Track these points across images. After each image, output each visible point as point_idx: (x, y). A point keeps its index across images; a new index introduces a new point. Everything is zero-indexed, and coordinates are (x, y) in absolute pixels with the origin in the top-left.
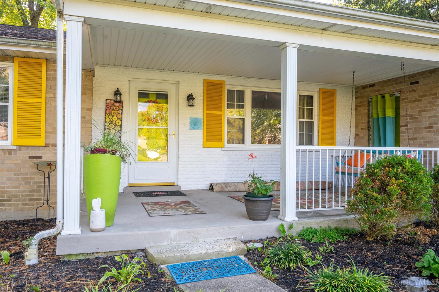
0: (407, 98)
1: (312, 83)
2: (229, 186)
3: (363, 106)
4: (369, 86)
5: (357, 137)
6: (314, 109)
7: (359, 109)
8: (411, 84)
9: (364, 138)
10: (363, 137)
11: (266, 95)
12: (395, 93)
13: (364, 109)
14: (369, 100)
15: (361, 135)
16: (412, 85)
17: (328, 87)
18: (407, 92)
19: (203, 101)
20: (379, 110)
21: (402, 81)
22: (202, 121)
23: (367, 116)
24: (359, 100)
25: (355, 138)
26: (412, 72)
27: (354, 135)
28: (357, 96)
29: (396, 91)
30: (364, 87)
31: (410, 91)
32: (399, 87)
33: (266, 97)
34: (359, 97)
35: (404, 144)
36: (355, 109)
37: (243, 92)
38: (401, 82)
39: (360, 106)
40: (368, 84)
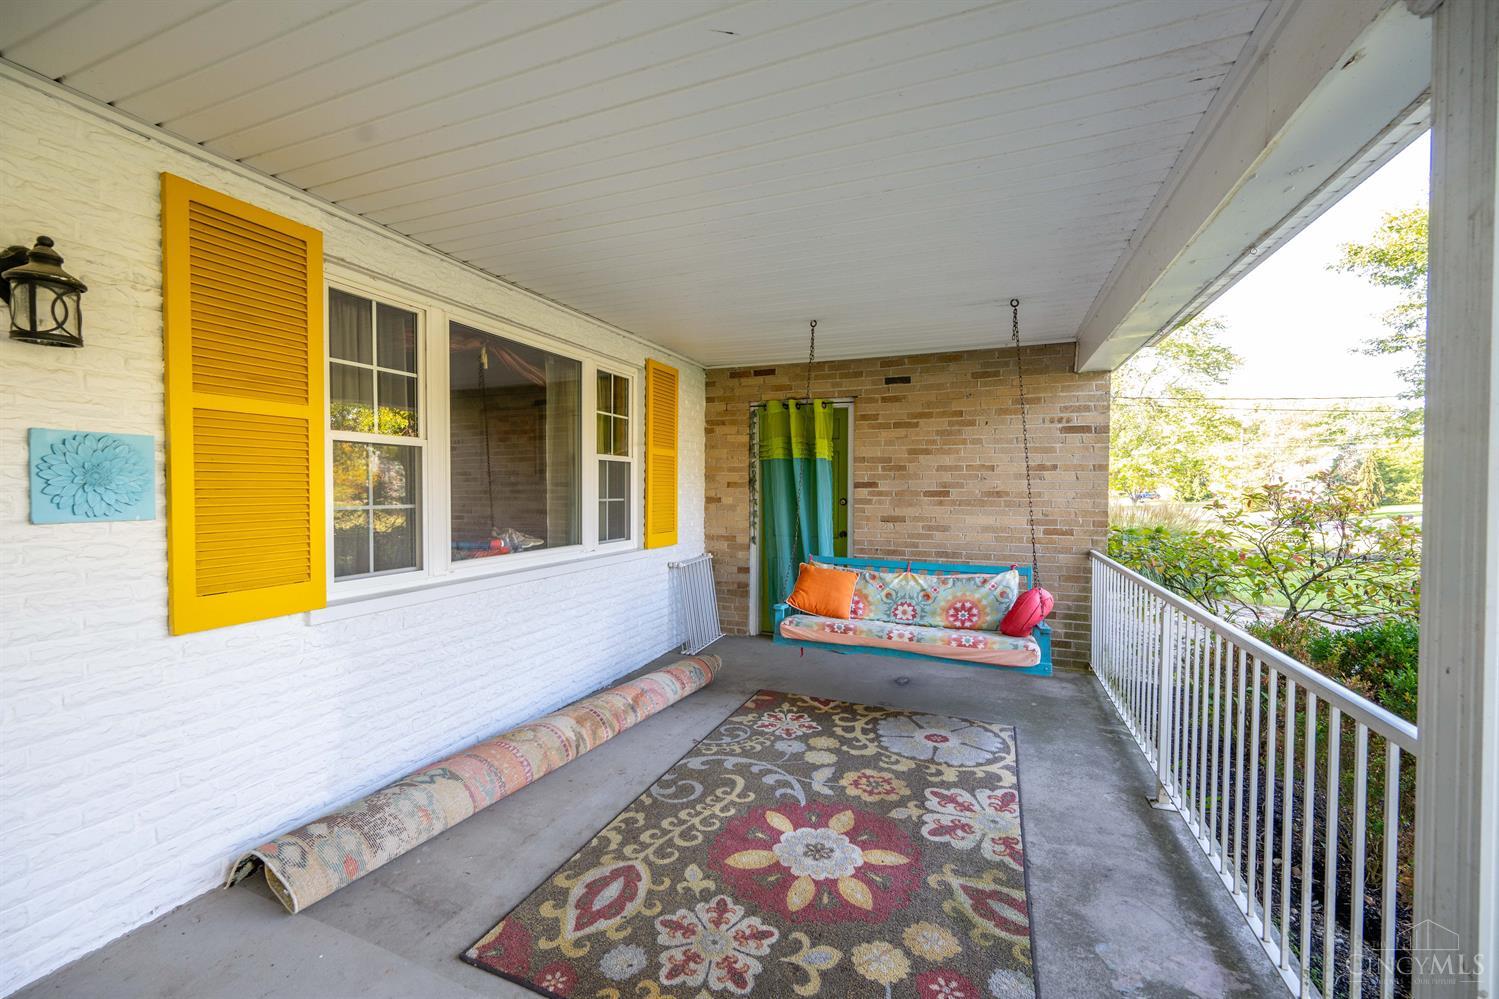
0: (875, 417)
1: (632, 337)
2: (386, 828)
3: (733, 423)
4: (752, 372)
5: (713, 506)
6: (630, 420)
7: (719, 430)
8: (889, 381)
9: (738, 508)
10: (732, 508)
11: (484, 351)
12: (835, 400)
13: (738, 433)
14: (752, 409)
15: (727, 500)
16: (890, 385)
17: (663, 360)
18: (876, 401)
19: (160, 323)
20: (794, 440)
21: (862, 372)
22: (159, 457)
23: (747, 453)
24: (720, 407)
25: (706, 509)
26: (893, 352)
27: (704, 500)
28: (712, 395)
29: (842, 394)
30: (736, 374)
31: (884, 400)
32: (850, 385)
33: (485, 360)
34: (721, 399)
35: (866, 530)
36: (706, 429)
37: (410, 319)
38: (859, 374)
39: (723, 423)
40: (751, 368)
